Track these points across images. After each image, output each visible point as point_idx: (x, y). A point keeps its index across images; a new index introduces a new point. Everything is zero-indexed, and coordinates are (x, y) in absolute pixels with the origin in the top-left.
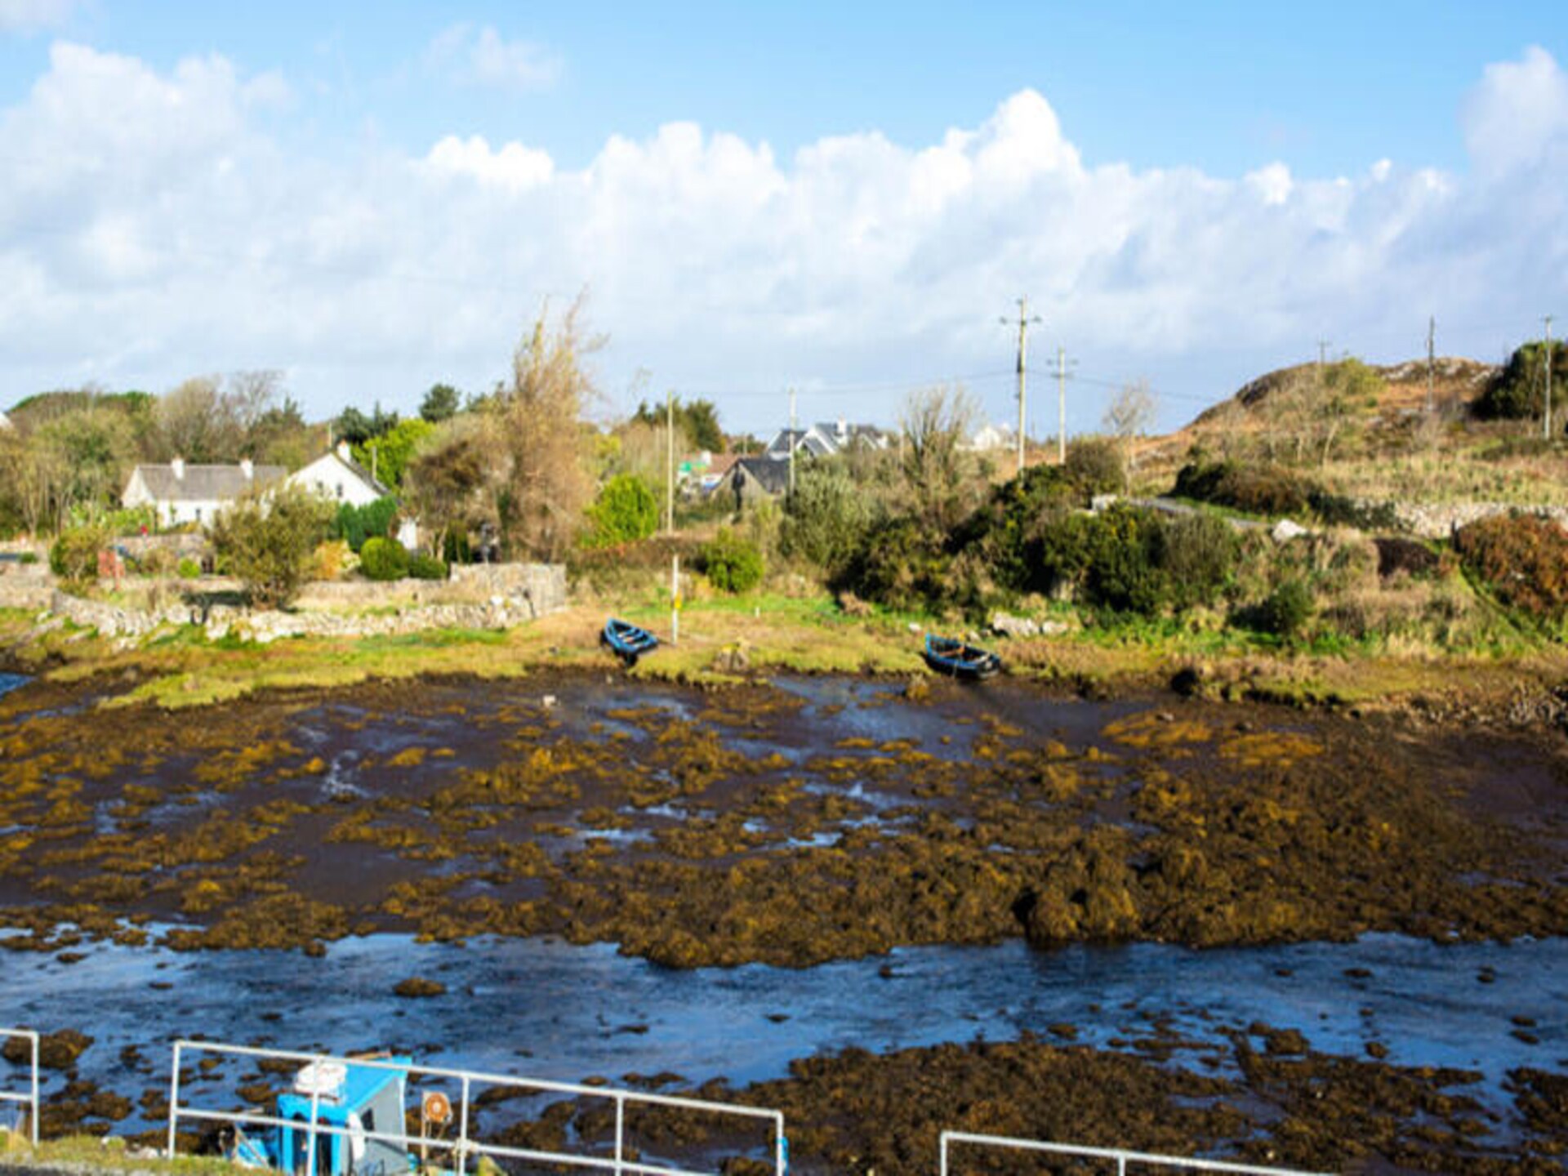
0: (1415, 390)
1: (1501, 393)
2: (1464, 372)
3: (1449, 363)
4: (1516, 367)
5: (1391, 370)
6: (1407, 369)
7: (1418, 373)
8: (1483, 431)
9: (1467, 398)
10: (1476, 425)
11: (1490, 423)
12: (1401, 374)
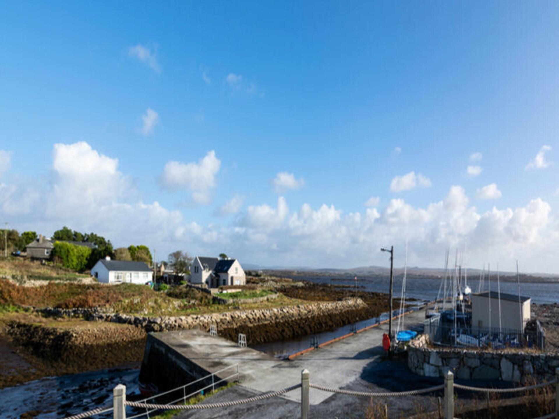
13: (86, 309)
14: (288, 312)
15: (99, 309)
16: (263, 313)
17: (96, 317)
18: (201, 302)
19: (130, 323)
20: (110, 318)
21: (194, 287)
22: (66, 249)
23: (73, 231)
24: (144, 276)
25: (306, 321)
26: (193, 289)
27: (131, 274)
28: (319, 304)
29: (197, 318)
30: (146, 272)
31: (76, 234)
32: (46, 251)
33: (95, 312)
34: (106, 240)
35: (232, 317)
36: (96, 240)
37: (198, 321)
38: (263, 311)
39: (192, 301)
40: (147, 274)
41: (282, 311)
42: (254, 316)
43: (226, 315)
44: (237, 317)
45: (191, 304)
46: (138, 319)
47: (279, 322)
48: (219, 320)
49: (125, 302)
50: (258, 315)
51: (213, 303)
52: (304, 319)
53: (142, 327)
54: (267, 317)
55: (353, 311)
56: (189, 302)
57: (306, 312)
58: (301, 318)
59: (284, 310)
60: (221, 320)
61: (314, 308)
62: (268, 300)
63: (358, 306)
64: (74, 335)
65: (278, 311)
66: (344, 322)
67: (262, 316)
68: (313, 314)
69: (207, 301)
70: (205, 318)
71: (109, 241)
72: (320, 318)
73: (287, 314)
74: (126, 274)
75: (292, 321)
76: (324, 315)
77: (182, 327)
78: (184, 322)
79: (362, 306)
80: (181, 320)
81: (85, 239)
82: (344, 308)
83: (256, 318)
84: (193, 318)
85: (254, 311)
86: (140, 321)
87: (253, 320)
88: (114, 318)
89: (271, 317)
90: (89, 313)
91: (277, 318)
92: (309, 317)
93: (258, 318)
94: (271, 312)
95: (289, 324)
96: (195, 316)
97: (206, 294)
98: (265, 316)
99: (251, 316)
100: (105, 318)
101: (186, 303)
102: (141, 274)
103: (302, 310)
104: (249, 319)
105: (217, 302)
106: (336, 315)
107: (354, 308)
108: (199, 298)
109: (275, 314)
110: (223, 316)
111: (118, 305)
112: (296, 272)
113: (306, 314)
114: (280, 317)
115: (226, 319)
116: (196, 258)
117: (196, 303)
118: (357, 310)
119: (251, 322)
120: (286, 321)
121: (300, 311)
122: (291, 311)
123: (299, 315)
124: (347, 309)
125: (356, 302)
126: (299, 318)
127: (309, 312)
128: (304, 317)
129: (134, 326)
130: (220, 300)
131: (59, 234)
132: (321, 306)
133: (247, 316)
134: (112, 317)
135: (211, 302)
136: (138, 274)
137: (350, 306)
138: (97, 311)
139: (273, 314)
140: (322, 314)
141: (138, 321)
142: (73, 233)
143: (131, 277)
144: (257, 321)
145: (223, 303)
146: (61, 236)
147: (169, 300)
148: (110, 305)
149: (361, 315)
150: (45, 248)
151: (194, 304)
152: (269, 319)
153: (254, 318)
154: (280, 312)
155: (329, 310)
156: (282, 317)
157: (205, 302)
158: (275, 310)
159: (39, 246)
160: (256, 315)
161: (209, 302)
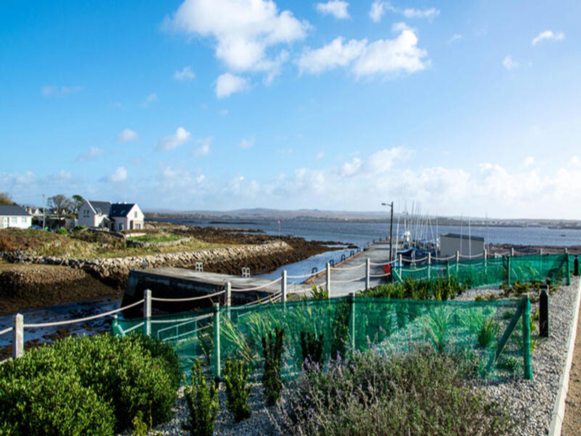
13: (6, 253)
14: (218, 254)
15: (22, 252)
16: (194, 256)
17: (21, 260)
18: (114, 245)
19: (64, 264)
20: (38, 260)
21: (102, 231)
24: (22, 221)
25: (238, 263)
26: (102, 233)
27: (8, 219)
28: (246, 247)
29: (133, 260)
30: (24, 217)
33: (18, 255)
35: (165, 259)
37: (134, 262)
38: (193, 253)
39: (105, 245)
40: (26, 218)
41: (212, 253)
42: (187, 258)
43: (160, 257)
44: (170, 259)
45: (103, 247)
46: (73, 261)
47: (212, 263)
48: (154, 262)
49: (47, 246)
50: (190, 257)
51: (128, 247)
52: (236, 261)
53: (79, 268)
54: (199, 259)
55: (281, 253)
56: (101, 245)
57: (236, 254)
58: (233, 260)
59: (215, 253)
60: (156, 262)
61: (243, 250)
62: (182, 243)
63: (284, 248)
64: (22, 275)
65: (208, 253)
66: (275, 264)
67: (194, 258)
68: (242, 256)
69: (120, 244)
70: (140, 260)
72: (251, 260)
73: (218, 256)
74: (3, 218)
75: (225, 262)
76: (253, 257)
77: (121, 267)
78: (122, 264)
79: (287, 248)
80: (119, 262)
82: (271, 251)
83: (189, 260)
84: (129, 260)
85: (185, 254)
86: (76, 263)
87: (186, 262)
88: (43, 260)
89: (202, 258)
90: (10, 256)
91: (208, 259)
92: (240, 258)
93: (191, 260)
94: (201, 253)
95: (222, 265)
96: (131, 258)
97: (118, 238)
98: (196, 258)
99: (183, 258)
100: (32, 260)
101: (98, 247)
102: (20, 218)
103: (231, 253)
104: (182, 260)
105: (132, 245)
106: (265, 257)
107: (281, 251)
108: (112, 242)
109: (206, 256)
110: (157, 257)
111: (41, 248)
112: (156, 214)
113: (236, 256)
114: (212, 258)
115: (160, 261)
117: (109, 247)
118: (284, 252)
119: (185, 264)
120: (218, 263)
121: (229, 253)
122: (221, 254)
123: (230, 257)
124: (274, 251)
125: (281, 245)
126: (231, 259)
127: (239, 254)
128: (235, 259)
129: (70, 267)
130: (136, 243)
132: (249, 249)
133: (180, 259)
134: (39, 260)
135: (125, 245)
136: (16, 218)
137: (276, 249)
138: (20, 254)
139: (204, 257)
140: (251, 256)
141: (74, 263)
143: (8, 221)
144: (190, 262)
145: (139, 246)
147: (85, 244)
148: (32, 248)
149: (289, 256)
151: (107, 247)
152: (201, 260)
153: (186, 260)
154: (210, 254)
155: (257, 253)
156: (214, 259)
157: (118, 245)
158: (206, 253)
160: (187, 256)
161: (123, 246)
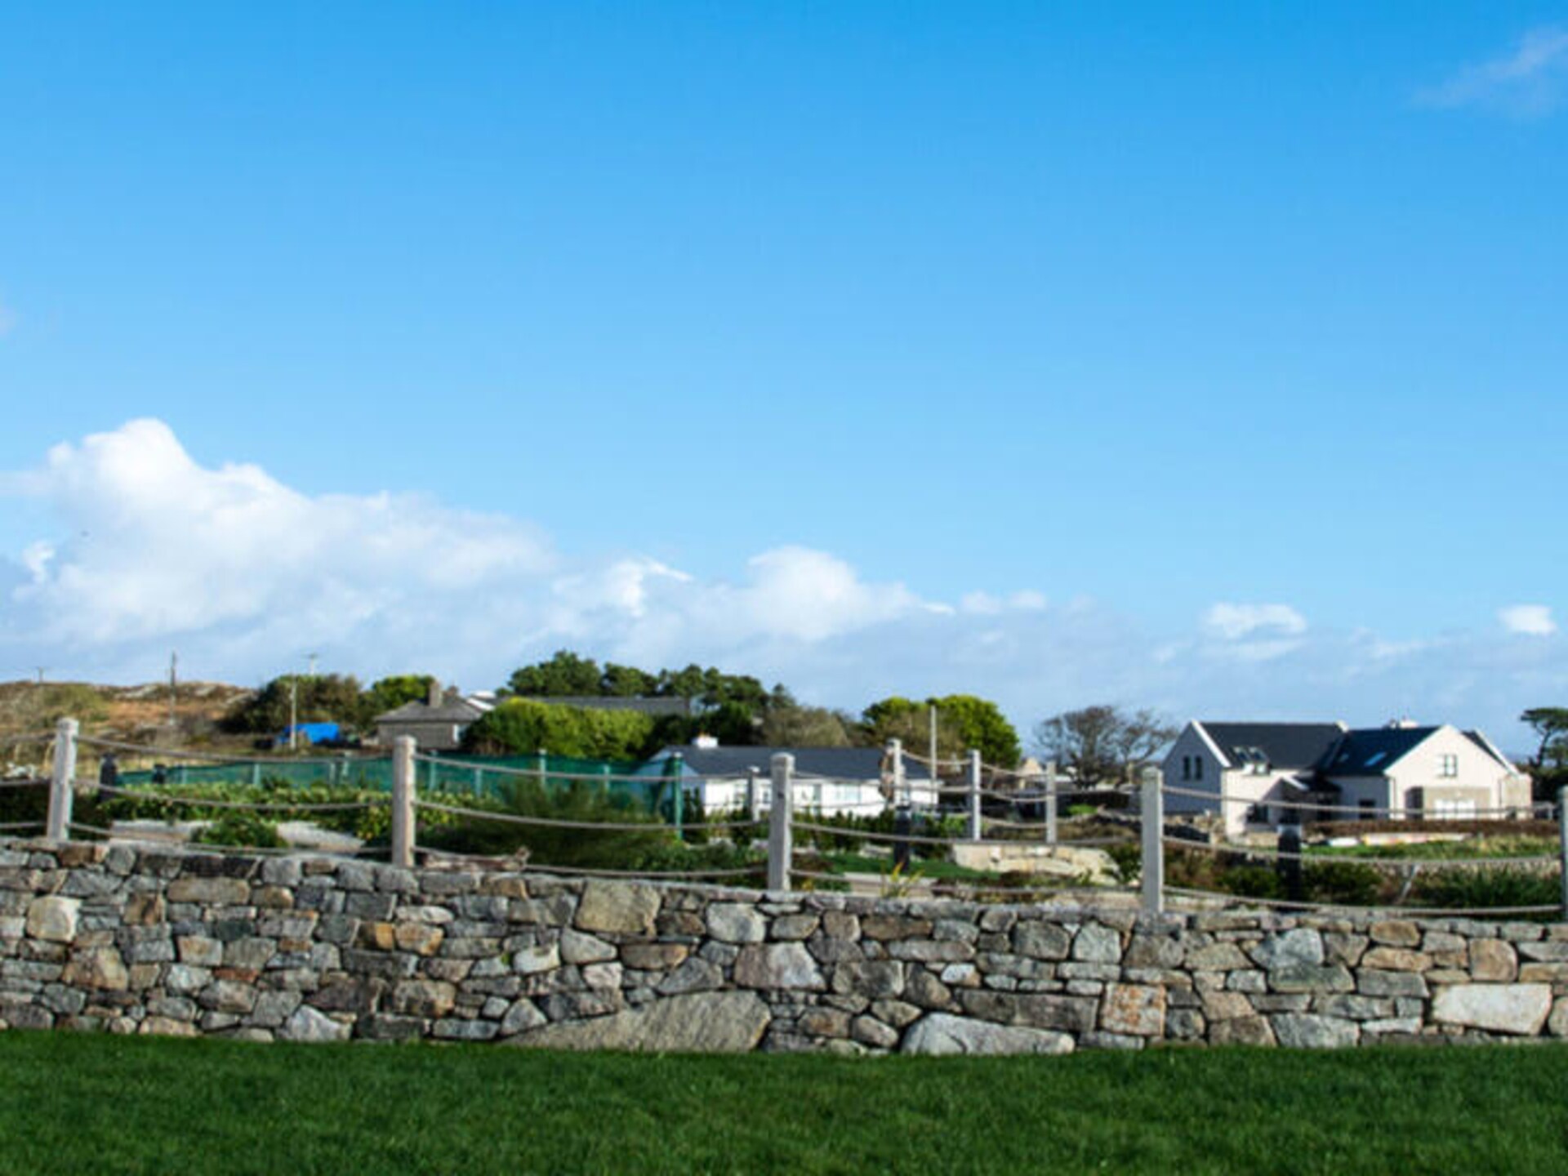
0: (156, 708)
1: (256, 712)
2: (218, 693)
3: (199, 686)
4: (272, 693)
5: (127, 690)
6: (148, 690)
7: (161, 693)
8: (230, 743)
9: (217, 715)
10: (223, 738)
11: (240, 736)
12: (139, 694)
22: (532, 721)
23: (600, 666)
31: (613, 673)
32: (456, 729)
34: (768, 688)
36: (713, 688)
71: (778, 688)
81: (660, 687)
116: (1190, 727)
131: (530, 678)
142: (603, 671)
146: (540, 683)
150: (454, 721)
159: (432, 716)
